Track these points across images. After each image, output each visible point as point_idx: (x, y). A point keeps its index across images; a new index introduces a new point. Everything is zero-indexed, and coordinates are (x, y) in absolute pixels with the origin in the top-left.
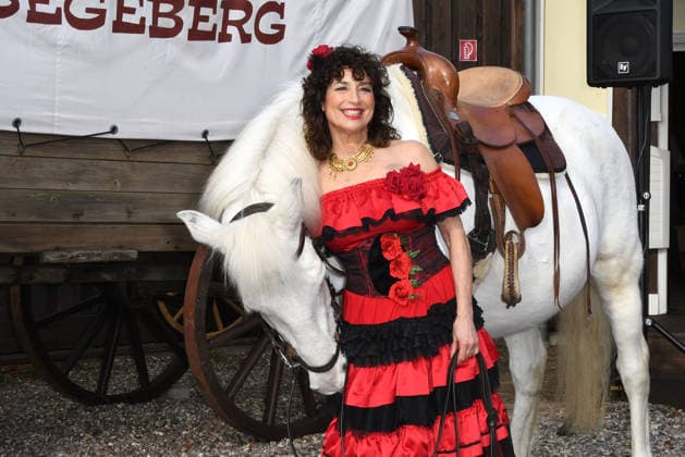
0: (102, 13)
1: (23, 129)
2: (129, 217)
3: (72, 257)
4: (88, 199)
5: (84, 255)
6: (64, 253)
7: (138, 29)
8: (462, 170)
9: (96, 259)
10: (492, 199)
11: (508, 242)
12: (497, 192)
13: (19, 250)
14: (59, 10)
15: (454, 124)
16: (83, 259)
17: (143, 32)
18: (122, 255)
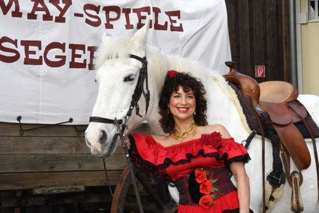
0: (64, 58)
1: (22, 121)
2: (80, 167)
3: (49, 191)
4: (57, 159)
5: (55, 190)
6: (45, 189)
7: (83, 65)
8: (265, 138)
9: (62, 191)
10: (282, 154)
11: (293, 178)
12: (285, 150)
13: (20, 188)
14: (41, 57)
15: (259, 114)
16: (55, 191)
17: (85, 67)
18: (76, 189)
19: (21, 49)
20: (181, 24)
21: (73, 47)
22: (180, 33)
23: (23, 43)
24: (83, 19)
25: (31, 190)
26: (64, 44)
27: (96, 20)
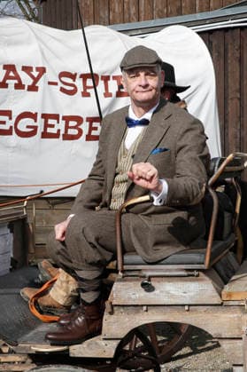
0: (36, 128)
14: (11, 127)
17: (58, 137)
21: (45, 116)
26: (36, 114)
27: (72, 88)
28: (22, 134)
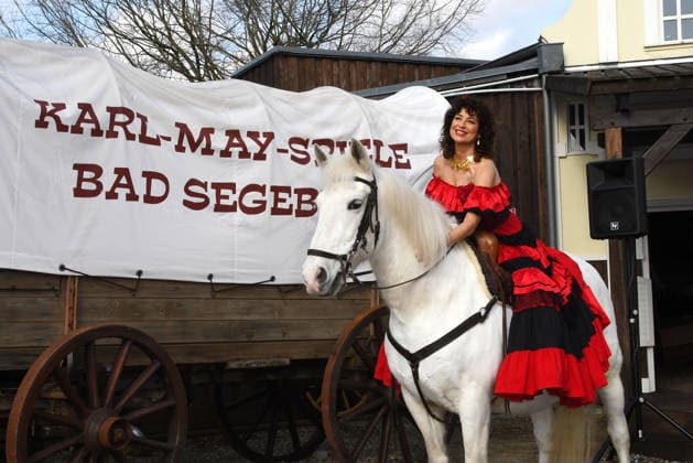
0: (264, 203)
1: (214, 281)
2: (284, 336)
3: (247, 365)
4: (257, 325)
5: (255, 363)
6: (241, 362)
7: (288, 212)
9: (263, 365)
13: (213, 361)
14: (235, 202)
16: (254, 365)
17: (291, 214)
18: (280, 362)
19: (211, 193)
20: (408, 161)
21: (276, 189)
22: (406, 170)
23: (215, 186)
24: (288, 156)
25: (225, 364)
26: (264, 186)
27: (304, 156)
28: (247, 211)
